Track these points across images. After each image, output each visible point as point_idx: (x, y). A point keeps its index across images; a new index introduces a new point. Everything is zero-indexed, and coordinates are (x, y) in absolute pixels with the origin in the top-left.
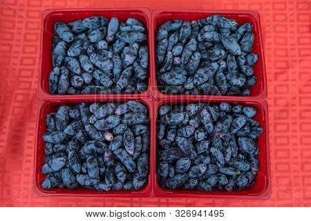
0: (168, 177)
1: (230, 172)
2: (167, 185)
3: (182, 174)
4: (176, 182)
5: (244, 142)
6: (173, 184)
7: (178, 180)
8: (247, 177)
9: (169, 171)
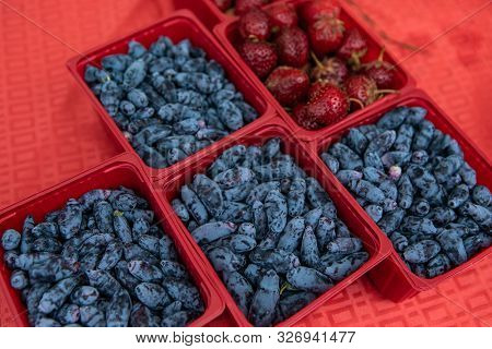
0: (183, 308)
1: (122, 225)
2: (196, 302)
3: (166, 289)
4: (184, 291)
5: (69, 227)
6: (189, 295)
7: (180, 290)
8: (118, 198)
9: (174, 311)
